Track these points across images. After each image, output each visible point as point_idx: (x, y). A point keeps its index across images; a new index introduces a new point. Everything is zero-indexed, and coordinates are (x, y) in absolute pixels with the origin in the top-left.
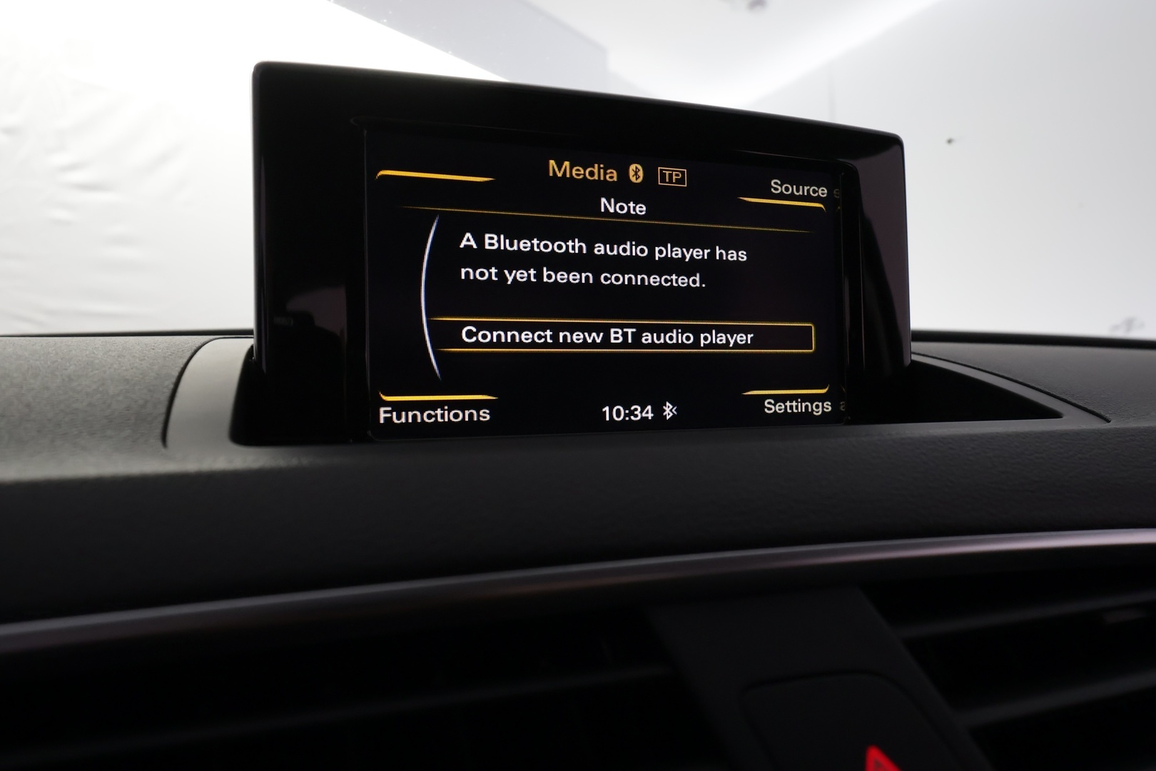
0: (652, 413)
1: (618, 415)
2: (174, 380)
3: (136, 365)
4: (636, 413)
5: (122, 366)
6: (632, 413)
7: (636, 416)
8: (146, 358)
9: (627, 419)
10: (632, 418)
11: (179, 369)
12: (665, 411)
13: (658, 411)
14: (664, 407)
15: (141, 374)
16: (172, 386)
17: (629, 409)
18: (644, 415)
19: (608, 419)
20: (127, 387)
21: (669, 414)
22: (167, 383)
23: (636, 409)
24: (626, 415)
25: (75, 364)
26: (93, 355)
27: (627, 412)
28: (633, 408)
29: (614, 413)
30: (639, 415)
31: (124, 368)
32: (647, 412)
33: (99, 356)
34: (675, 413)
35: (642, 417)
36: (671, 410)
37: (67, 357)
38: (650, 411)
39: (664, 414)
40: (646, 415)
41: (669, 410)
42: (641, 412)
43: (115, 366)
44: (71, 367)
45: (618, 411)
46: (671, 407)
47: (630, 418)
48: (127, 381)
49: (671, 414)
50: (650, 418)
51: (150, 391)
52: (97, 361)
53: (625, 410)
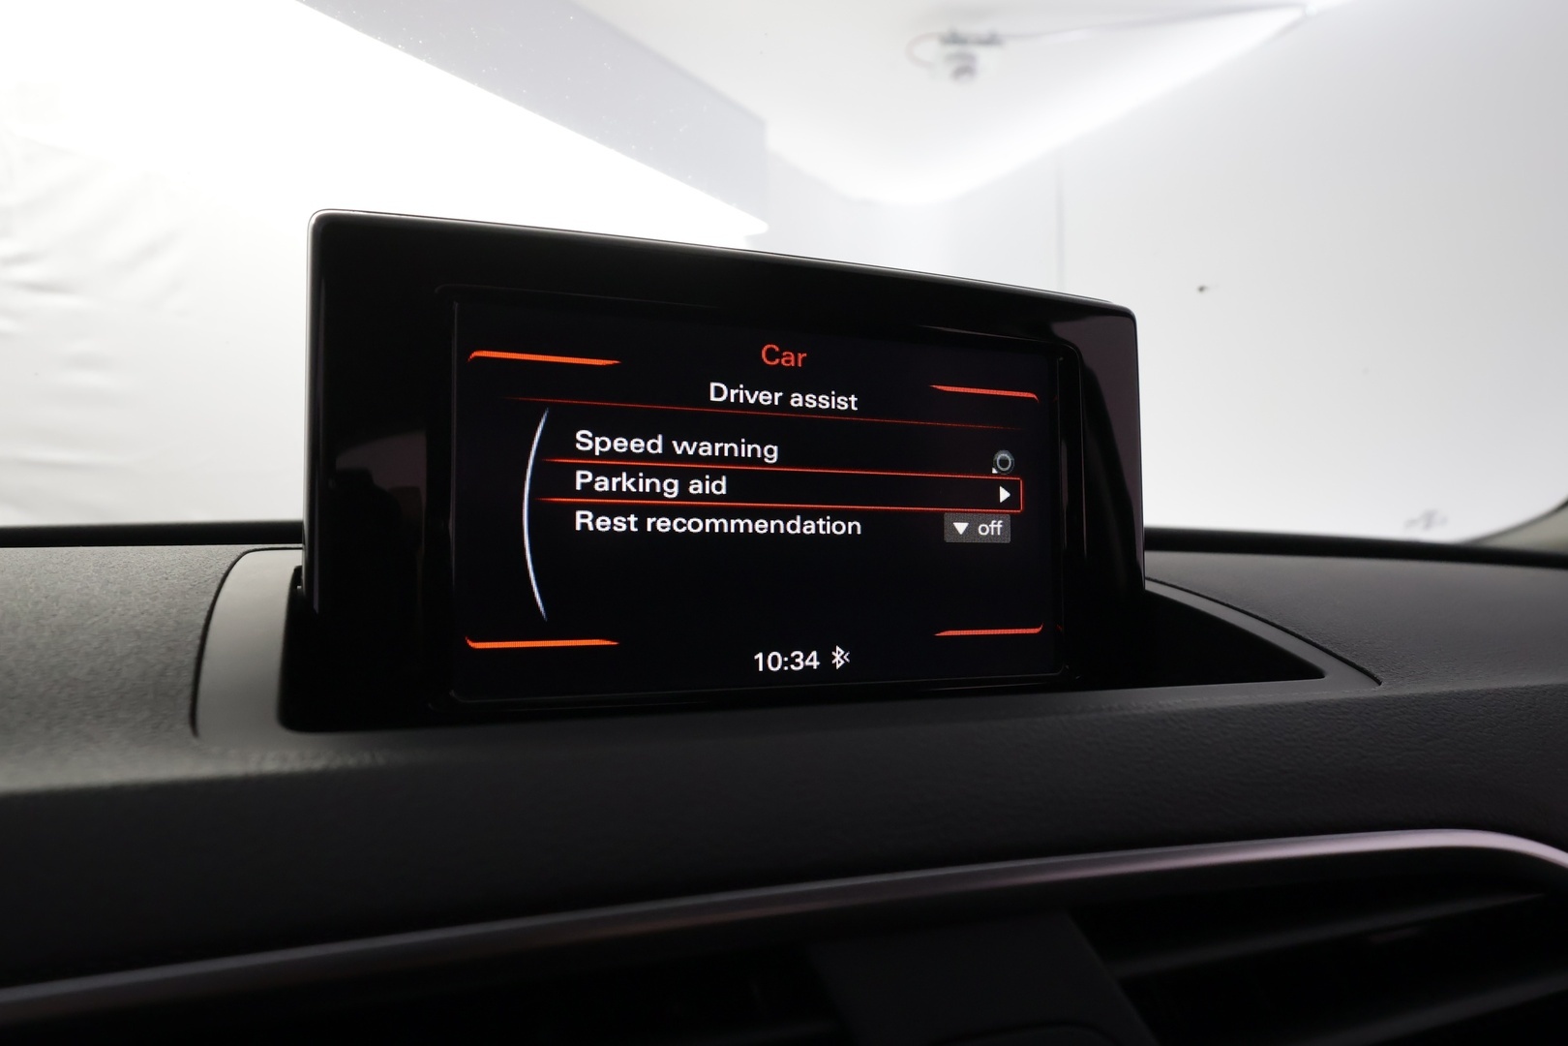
0: (818, 660)
1: (775, 664)
2: (199, 632)
3: (147, 607)
4: (797, 660)
5: (129, 610)
6: (792, 661)
7: (798, 665)
8: (158, 594)
9: (786, 668)
10: (792, 667)
11: (204, 614)
12: (834, 657)
13: (826, 658)
14: (834, 653)
15: (155, 622)
16: (198, 642)
17: (789, 657)
18: (807, 663)
19: (761, 669)
20: (139, 644)
21: (839, 662)
22: (190, 639)
23: (797, 656)
24: (784, 664)
25: (65, 607)
26: (86, 591)
27: (786, 659)
28: (793, 655)
29: (768, 661)
30: (802, 663)
31: (131, 613)
32: (812, 660)
33: (96, 594)
34: (847, 660)
35: (805, 667)
36: (842, 657)
37: (53, 594)
38: (815, 658)
39: (833, 662)
40: (811, 664)
41: (839, 657)
42: (804, 660)
43: (119, 609)
44: (60, 612)
45: (775, 659)
46: (842, 652)
47: (790, 668)
48: (138, 634)
49: (842, 662)
50: (815, 668)
51: (169, 649)
52: (94, 601)
53: (783, 657)
